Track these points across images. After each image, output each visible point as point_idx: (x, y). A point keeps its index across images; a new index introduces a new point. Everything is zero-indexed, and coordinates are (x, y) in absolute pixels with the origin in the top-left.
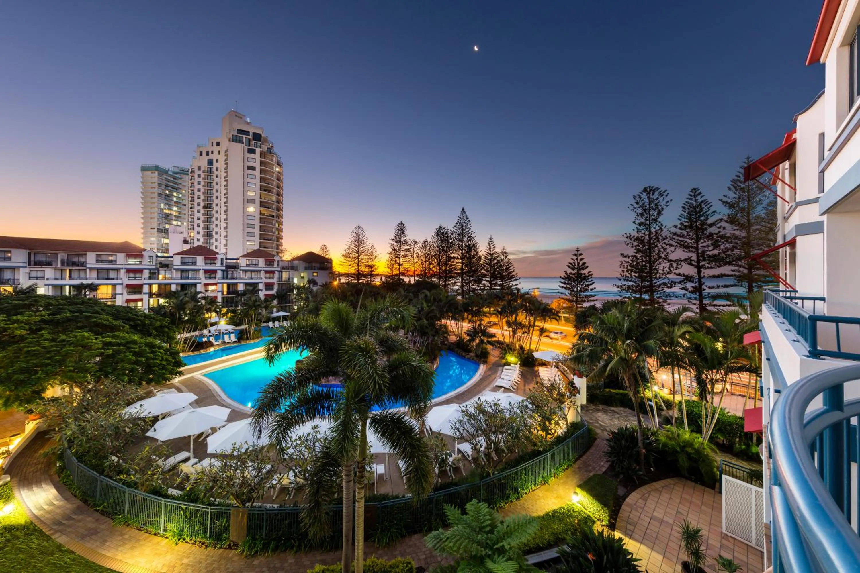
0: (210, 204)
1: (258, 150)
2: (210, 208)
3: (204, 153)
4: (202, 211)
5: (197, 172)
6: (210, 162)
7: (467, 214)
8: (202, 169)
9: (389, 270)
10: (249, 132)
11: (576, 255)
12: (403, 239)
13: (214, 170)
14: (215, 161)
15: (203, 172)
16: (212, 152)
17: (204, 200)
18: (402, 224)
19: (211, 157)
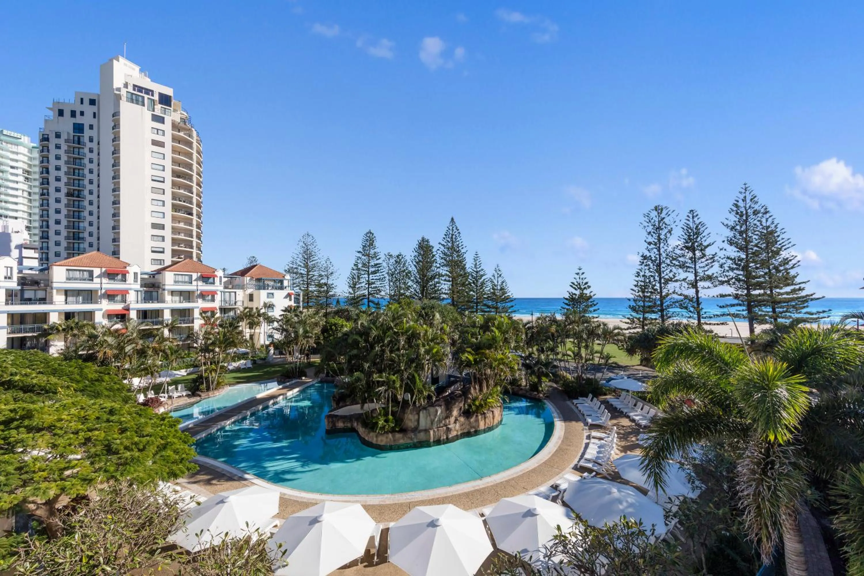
0: (79, 191)
1: (168, 120)
2: (78, 196)
3: (67, 114)
4: (64, 200)
5: (53, 141)
6: (79, 128)
7: (457, 224)
8: (64, 136)
9: (351, 290)
10: (152, 91)
11: (578, 274)
12: (372, 252)
13: (86, 139)
14: (86, 128)
15: (67, 141)
16: (82, 113)
17: (66, 184)
18: (371, 233)
19: (79, 120)
